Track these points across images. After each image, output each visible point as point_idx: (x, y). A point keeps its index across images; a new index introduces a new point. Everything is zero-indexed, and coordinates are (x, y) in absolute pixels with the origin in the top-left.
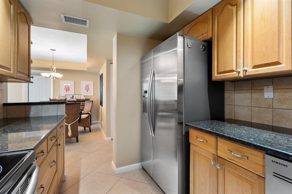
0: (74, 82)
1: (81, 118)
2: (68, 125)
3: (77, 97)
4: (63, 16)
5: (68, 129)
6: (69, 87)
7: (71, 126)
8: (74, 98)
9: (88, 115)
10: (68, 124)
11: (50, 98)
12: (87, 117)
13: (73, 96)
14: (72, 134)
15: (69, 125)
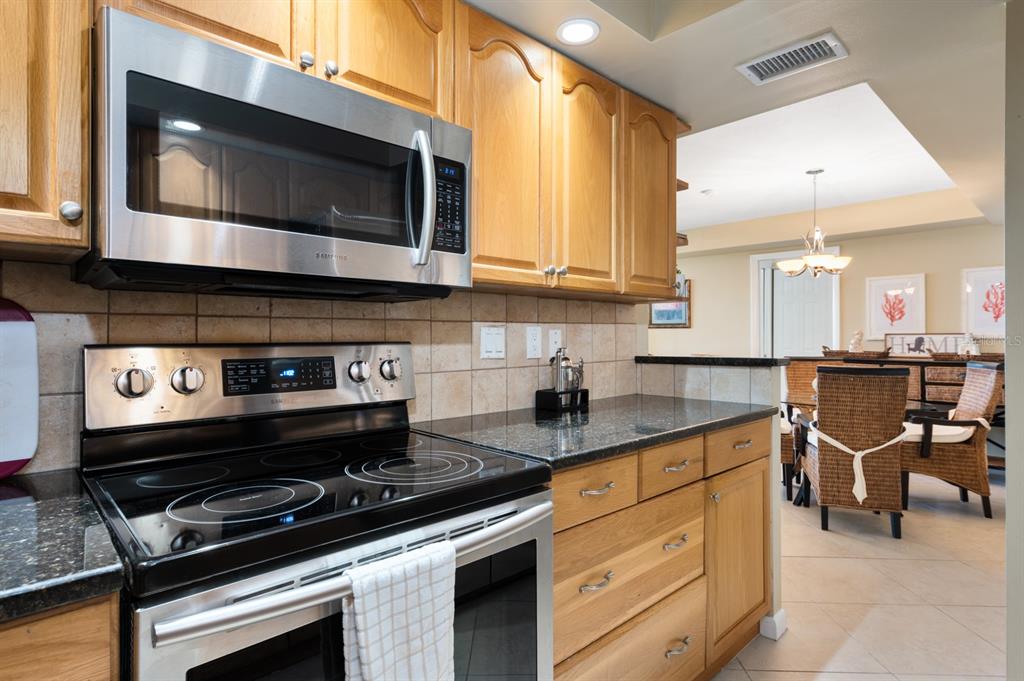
0: (926, 277)
1: (933, 440)
2: (853, 456)
3: (939, 345)
4: (744, 70)
5: (853, 470)
6: (901, 301)
7: (863, 461)
8: (926, 345)
9: (976, 431)
10: (853, 449)
11: (825, 347)
12: (967, 442)
13: (920, 342)
14: (868, 494)
15: (859, 455)
